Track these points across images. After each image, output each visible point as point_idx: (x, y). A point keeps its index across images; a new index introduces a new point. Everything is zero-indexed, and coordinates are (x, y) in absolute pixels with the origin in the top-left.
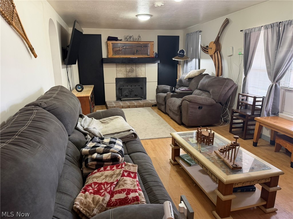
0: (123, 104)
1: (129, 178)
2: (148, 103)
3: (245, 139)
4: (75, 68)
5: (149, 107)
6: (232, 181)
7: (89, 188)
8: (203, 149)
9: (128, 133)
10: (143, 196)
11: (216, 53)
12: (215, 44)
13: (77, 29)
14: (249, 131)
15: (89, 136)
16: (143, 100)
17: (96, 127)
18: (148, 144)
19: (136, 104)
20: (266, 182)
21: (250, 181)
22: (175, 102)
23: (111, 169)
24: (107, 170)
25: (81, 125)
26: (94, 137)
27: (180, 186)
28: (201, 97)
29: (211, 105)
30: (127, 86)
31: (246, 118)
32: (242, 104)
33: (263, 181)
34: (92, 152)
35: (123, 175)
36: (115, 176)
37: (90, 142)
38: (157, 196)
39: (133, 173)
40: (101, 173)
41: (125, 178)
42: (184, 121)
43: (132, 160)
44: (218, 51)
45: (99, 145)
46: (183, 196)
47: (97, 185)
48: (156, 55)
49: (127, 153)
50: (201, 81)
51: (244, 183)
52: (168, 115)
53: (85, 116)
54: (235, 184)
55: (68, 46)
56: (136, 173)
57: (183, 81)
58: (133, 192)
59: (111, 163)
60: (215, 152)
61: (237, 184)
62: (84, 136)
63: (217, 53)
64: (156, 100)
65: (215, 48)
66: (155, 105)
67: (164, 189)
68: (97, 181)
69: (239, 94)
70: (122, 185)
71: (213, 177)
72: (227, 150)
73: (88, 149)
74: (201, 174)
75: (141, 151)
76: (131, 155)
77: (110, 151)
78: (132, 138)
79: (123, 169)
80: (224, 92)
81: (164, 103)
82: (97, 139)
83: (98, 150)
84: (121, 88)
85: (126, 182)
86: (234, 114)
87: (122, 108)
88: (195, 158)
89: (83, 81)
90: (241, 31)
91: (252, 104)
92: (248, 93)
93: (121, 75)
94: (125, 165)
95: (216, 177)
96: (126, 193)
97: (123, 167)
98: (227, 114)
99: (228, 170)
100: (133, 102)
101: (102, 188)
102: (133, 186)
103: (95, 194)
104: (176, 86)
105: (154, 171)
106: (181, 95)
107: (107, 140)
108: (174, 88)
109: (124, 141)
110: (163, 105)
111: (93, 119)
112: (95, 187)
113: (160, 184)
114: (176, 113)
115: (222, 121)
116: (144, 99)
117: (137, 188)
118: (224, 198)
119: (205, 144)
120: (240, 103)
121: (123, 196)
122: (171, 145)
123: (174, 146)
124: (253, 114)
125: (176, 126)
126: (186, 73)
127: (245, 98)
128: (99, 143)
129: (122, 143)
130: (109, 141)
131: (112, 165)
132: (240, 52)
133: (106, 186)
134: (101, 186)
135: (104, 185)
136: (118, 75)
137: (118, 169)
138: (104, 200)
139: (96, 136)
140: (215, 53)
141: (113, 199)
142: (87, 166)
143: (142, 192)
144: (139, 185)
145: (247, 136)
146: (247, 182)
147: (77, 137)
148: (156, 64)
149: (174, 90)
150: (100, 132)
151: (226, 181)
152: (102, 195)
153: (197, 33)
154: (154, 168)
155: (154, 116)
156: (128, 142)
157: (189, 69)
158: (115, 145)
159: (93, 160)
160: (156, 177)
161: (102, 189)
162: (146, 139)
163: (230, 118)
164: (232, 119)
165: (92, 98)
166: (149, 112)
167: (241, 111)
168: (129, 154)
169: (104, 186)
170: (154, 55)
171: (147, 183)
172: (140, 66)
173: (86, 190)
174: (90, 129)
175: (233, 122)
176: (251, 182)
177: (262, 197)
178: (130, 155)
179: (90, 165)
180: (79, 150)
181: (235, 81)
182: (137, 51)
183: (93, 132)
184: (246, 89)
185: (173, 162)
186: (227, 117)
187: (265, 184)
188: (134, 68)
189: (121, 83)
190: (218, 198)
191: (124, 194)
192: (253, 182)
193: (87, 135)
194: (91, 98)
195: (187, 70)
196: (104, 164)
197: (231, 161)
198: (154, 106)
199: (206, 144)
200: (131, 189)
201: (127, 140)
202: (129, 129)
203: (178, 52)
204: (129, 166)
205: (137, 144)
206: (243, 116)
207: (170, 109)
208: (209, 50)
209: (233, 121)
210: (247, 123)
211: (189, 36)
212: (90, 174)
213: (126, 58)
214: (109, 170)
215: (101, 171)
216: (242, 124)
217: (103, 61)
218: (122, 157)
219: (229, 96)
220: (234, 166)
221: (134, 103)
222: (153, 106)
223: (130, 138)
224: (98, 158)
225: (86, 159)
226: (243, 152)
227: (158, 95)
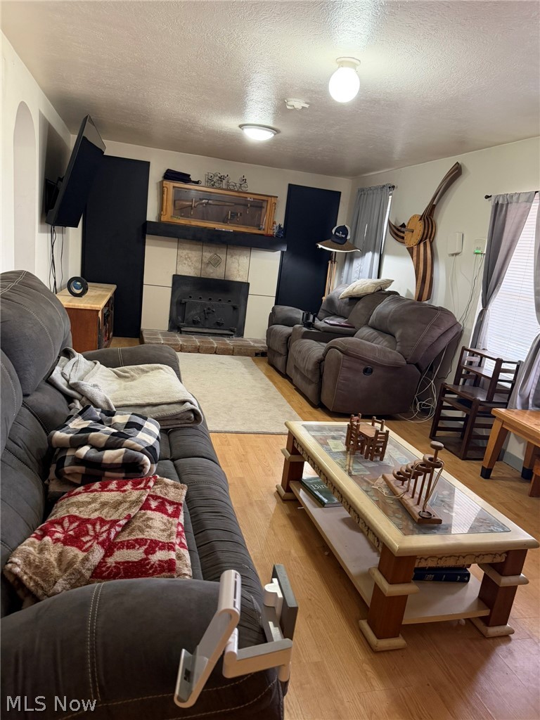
0: (183, 341)
1: (160, 514)
2: (246, 346)
3: (464, 458)
4: (74, 235)
5: (248, 356)
6: (411, 550)
7: (55, 528)
8: (358, 468)
9: (178, 409)
10: (189, 562)
11: (422, 245)
12: (422, 222)
13: (89, 139)
14: (474, 441)
15: (78, 405)
16: (234, 338)
17: (99, 384)
18: (229, 445)
19: (216, 346)
20: (495, 562)
21: (458, 555)
22: (309, 349)
23: (119, 488)
24: (108, 491)
25: (63, 375)
26: (89, 407)
27: (293, 551)
28: (373, 344)
29: (394, 368)
30: (200, 298)
31: (473, 407)
32: (468, 372)
33: (488, 560)
34: (76, 443)
35: (146, 506)
36: (127, 505)
37: (76, 417)
38: (224, 565)
39: (172, 503)
40: (92, 495)
41: (149, 512)
42: (326, 398)
43: (178, 474)
44: (428, 240)
45: (99, 427)
46: (278, 566)
47: (76, 524)
48: (279, 232)
49: (169, 456)
50: (379, 308)
51: (441, 559)
52: (291, 380)
53: (77, 354)
54: (421, 559)
55: (61, 180)
56: (181, 504)
57: (337, 303)
58: (164, 549)
59: (123, 475)
60: (384, 477)
61: (426, 560)
62: (66, 402)
63: (425, 244)
64: (265, 341)
65: (422, 231)
66: (263, 354)
67: (243, 551)
68: (77, 514)
69: (464, 349)
70: (139, 530)
71: (371, 537)
72: (412, 475)
73: (68, 433)
74: (345, 528)
75: (204, 455)
76: (178, 462)
77: (123, 446)
78: (188, 421)
79: (148, 490)
80: (428, 341)
81: (283, 351)
82: (98, 414)
83: (92, 438)
84: (183, 301)
85: (150, 523)
86: (447, 395)
87: (181, 351)
88: (335, 487)
89: (91, 273)
90: (487, 197)
91: (491, 376)
92: (484, 349)
93: (188, 270)
94: (156, 483)
95: (378, 538)
96: (147, 549)
97: (149, 487)
98: (429, 393)
99: (410, 523)
100: (211, 339)
101: (88, 532)
102: (166, 534)
103: (68, 545)
104: (319, 313)
105: (228, 507)
106: (326, 335)
107: (120, 419)
108: (312, 317)
109: (163, 427)
110: (281, 355)
111: (96, 363)
112: (72, 527)
113: (236, 538)
114: (310, 377)
115: (415, 409)
116: (238, 336)
117: (175, 540)
118: (389, 589)
119: (363, 456)
120: (464, 370)
121: (136, 555)
122: (283, 451)
123: (291, 454)
124: (489, 400)
125: (306, 410)
126: (346, 283)
127: (476, 359)
128: (101, 422)
129: (160, 431)
130: (126, 421)
131: (124, 478)
132: (478, 248)
133: (98, 527)
134: (87, 527)
135: (94, 525)
136: (180, 267)
137: (137, 489)
138: (86, 559)
139: (96, 406)
140: (419, 243)
141: (111, 561)
142: (60, 475)
143: (187, 552)
144: (184, 534)
145: (469, 452)
146: (450, 556)
147: (47, 400)
148: (277, 255)
149: (311, 320)
150: (108, 398)
151: (400, 549)
152: (84, 548)
153: (384, 190)
154: (229, 498)
155: (256, 380)
156: (175, 430)
157: (354, 275)
158: (140, 432)
159: (78, 461)
160: (230, 522)
161: (87, 534)
162: (226, 432)
163: (434, 405)
164: (441, 407)
165: (108, 315)
166: (246, 367)
167: (465, 390)
168: (173, 460)
169: (94, 528)
170: (276, 231)
171: (203, 533)
172: (238, 252)
173: (45, 532)
174: (82, 388)
175: (442, 415)
176: (459, 557)
177: (481, 597)
178: (176, 462)
179: (69, 474)
180: (46, 432)
181: (458, 316)
182: (234, 215)
183: (89, 395)
184: (481, 339)
185: (283, 492)
186: (430, 402)
187: (493, 566)
188: (223, 257)
189: (187, 289)
190: (377, 590)
191: (139, 552)
192: (464, 557)
193: (73, 402)
194: (105, 317)
195: (349, 277)
196: (104, 475)
197: (418, 504)
198: (259, 355)
199: (366, 457)
200: (160, 542)
201: (175, 426)
202: (182, 398)
203: (333, 231)
204: (166, 485)
205: (197, 437)
206: (465, 402)
207: (295, 367)
208: (407, 235)
209: (443, 411)
210: (474, 420)
211: (364, 194)
212: (65, 495)
213: (206, 228)
214: (112, 491)
215: (92, 491)
216: (462, 423)
217: (147, 229)
218: (151, 463)
219: (440, 350)
220: (425, 515)
221: (212, 343)
222: (257, 355)
223: (183, 422)
224: (90, 458)
225: (59, 457)
226: (456, 490)
227: (272, 329)
